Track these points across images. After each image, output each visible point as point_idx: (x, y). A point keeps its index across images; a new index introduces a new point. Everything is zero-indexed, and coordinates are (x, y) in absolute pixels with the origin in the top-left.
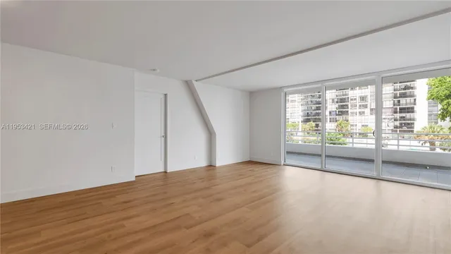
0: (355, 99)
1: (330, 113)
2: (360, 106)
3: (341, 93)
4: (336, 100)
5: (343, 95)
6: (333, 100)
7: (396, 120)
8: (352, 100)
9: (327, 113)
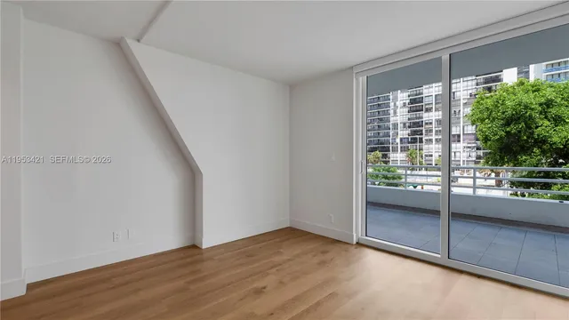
0: (431, 123)
1: (401, 140)
2: (436, 131)
3: (413, 115)
4: (407, 125)
5: (416, 118)
6: (404, 124)
7: (478, 149)
8: (427, 124)
9: (398, 140)
